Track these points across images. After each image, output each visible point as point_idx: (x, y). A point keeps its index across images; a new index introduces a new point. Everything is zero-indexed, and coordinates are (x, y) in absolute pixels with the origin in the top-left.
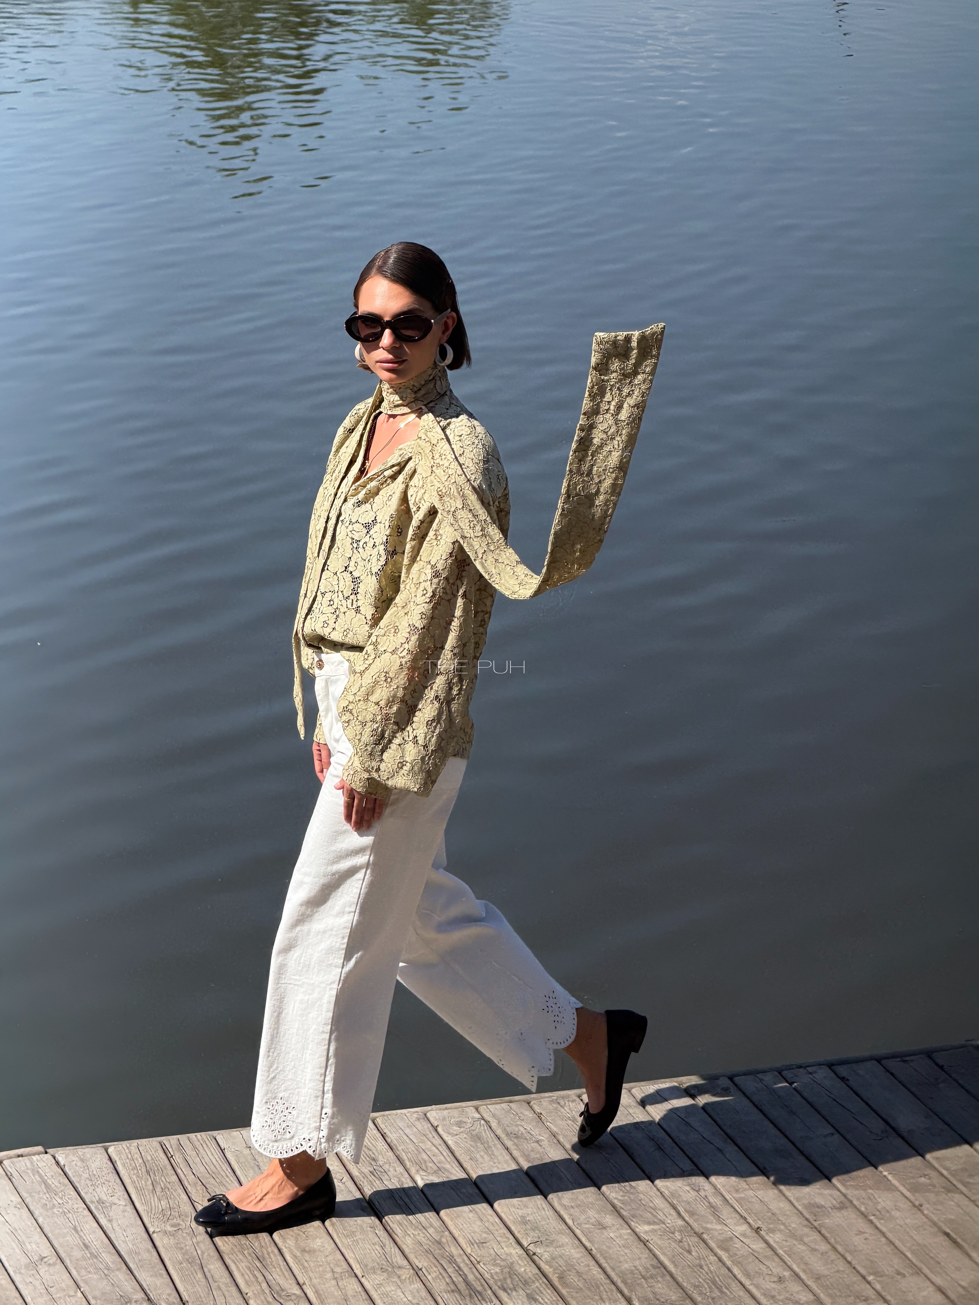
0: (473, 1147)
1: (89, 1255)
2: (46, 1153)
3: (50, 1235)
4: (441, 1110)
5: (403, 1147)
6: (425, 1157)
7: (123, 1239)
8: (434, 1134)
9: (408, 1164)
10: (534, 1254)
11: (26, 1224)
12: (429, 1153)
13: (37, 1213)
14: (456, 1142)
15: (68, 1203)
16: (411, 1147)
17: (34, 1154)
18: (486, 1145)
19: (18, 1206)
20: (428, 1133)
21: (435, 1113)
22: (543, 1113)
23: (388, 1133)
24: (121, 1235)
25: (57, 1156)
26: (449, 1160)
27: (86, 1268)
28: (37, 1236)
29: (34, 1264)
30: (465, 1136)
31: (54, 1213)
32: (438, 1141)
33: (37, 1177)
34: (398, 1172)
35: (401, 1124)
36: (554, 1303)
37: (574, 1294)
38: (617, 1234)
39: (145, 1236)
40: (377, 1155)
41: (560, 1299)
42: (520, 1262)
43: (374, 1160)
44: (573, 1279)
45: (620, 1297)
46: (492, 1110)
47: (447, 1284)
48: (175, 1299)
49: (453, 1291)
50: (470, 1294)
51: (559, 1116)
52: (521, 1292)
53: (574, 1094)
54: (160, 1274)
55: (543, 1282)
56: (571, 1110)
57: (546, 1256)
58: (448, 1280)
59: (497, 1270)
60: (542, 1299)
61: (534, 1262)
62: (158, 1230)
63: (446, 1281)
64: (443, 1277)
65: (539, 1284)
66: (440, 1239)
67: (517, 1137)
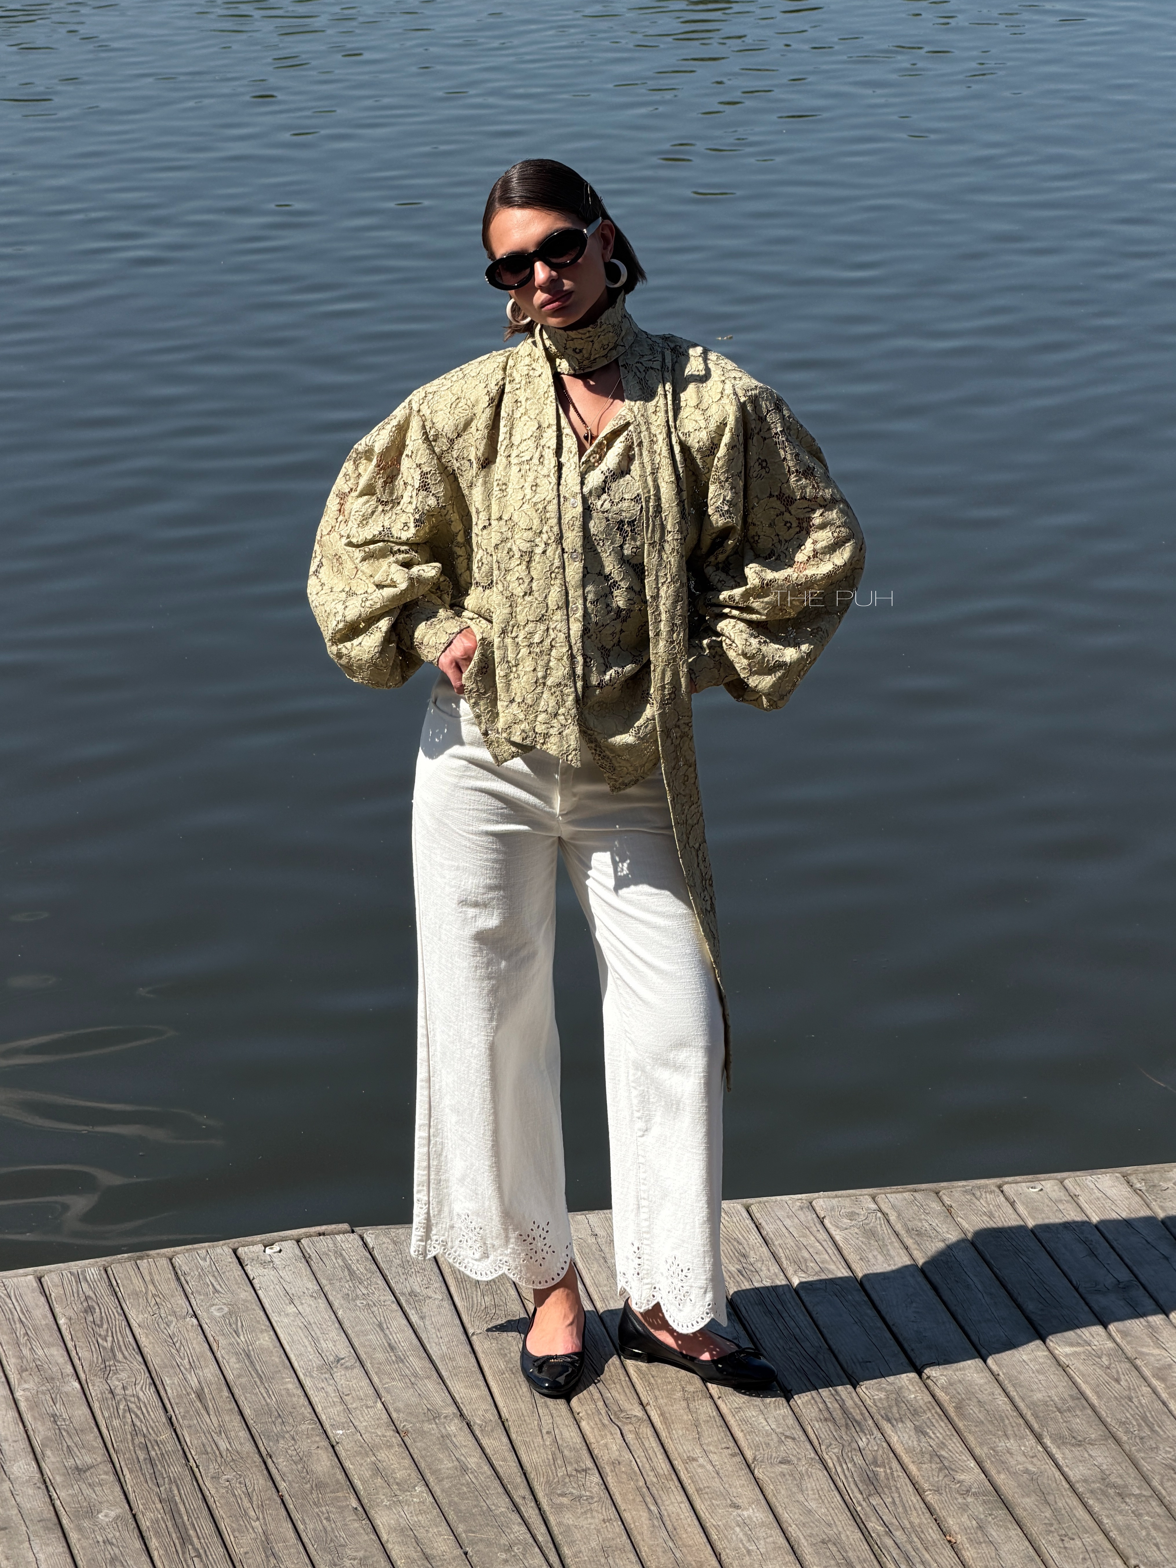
0: (866, 1245)
1: (394, 1358)
2: (353, 1232)
3: (349, 1332)
4: (830, 1197)
5: (781, 1242)
6: (806, 1255)
7: (436, 1340)
8: (820, 1228)
9: (785, 1263)
10: (929, 1377)
11: (323, 1318)
12: (811, 1251)
13: (336, 1305)
14: (845, 1239)
15: (373, 1293)
16: (791, 1242)
17: (339, 1233)
18: (881, 1245)
19: (315, 1295)
20: (812, 1225)
21: (823, 1201)
22: (953, 1206)
23: (765, 1224)
24: (434, 1336)
25: (365, 1236)
26: (834, 1259)
27: (390, 1374)
28: (334, 1332)
29: (329, 1367)
30: (857, 1230)
31: (356, 1305)
32: (824, 1236)
33: (340, 1261)
34: (772, 1272)
35: (781, 1214)
36: (947, 1438)
37: (973, 1429)
38: (1031, 1357)
39: (463, 1338)
40: (748, 1250)
41: (955, 1434)
42: (910, 1387)
43: (744, 1256)
44: (973, 1409)
45: (1028, 1433)
46: (891, 1200)
47: (820, 1410)
48: (492, 1416)
49: (826, 1420)
50: (847, 1424)
51: (973, 1210)
52: (909, 1424)
53: (993, 1184)
54: (476, 1385)
55: (936, 1413)
56: (989, 1205)
57: (943, 1380)
58: (821, 1406)
59: (882, 1395)
60: (934, 1433)
61: (927, 1387)
62: (479, 1332)
63: (819, 1407)
64: (816, 1402)
65: (931, 1415)
66: (816, 1356)
67: (919, 1234)
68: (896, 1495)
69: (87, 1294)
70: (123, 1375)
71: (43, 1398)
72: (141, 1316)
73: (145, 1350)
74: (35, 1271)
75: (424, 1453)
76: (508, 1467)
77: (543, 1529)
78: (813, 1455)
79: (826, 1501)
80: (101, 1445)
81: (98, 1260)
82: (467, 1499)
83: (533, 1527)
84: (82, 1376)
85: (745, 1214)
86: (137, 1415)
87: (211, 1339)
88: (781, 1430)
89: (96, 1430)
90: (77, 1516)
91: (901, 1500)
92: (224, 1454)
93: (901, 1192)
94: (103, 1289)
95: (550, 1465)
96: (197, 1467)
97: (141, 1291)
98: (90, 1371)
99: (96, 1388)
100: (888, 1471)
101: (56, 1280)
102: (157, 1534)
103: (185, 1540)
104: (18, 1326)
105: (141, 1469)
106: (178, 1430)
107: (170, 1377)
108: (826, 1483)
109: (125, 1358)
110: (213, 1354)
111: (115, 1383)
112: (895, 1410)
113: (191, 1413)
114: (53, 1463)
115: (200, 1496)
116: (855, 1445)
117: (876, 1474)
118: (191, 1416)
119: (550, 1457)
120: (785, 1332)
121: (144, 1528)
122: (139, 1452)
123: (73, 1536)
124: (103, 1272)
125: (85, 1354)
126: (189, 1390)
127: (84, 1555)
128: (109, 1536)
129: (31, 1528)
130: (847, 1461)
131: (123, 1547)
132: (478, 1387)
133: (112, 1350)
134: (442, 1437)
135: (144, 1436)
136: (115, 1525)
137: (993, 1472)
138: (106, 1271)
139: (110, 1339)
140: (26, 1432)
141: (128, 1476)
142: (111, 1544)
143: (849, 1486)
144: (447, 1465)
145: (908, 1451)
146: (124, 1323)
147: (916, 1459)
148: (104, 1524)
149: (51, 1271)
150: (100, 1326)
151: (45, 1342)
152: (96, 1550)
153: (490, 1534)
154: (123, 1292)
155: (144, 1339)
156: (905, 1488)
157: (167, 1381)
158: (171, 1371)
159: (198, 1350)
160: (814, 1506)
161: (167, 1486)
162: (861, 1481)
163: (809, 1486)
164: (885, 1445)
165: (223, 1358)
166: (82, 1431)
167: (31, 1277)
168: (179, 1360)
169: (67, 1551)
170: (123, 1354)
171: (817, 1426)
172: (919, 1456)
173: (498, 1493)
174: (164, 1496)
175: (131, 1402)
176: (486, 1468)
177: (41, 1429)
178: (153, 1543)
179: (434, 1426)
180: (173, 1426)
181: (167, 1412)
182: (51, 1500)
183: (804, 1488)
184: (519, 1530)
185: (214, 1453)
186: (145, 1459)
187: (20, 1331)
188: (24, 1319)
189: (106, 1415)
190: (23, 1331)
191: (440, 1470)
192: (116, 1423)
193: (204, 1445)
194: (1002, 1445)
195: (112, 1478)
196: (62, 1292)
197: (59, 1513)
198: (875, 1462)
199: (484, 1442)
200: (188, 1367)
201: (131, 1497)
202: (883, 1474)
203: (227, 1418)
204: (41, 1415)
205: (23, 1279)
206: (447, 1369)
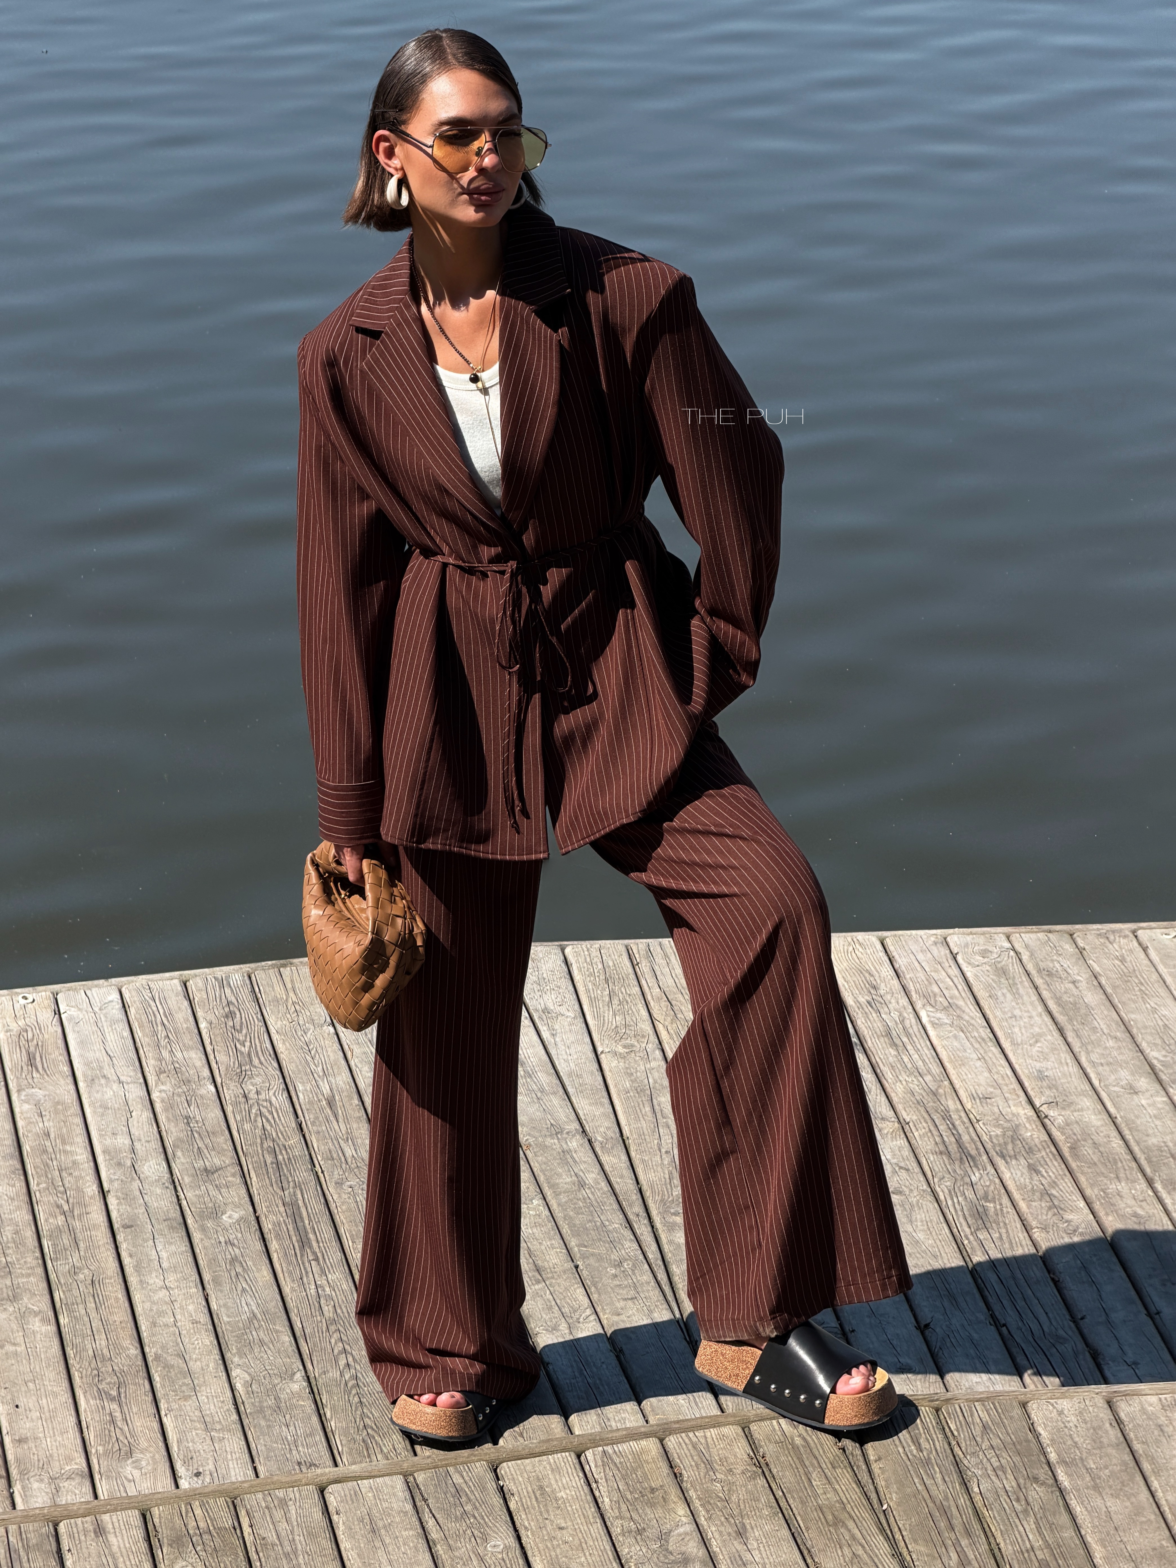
0: (995, 982)
4: (964, 934)
5: (911, 975)
6: (936, 989)
7: (565, 1057)
8: (952, 963)
9: (914, 996)
10: (1046, 1117)
12: (941, 985)
14: (976, 976)
16: (921, 975)
18: (1011, 981)
20: (945, 960)
21: (957, 937)
22: (1086, 948)
23: (897, 957)
24: (564, 1052)
26: (963, 994)
30: (988, 968)
32: (954, 971)
34: (901, 1004)
35: (914, 947)
36: (1059, 1177)
37: (1086, 1170)
38: (1150, 1102)
39: (592, 1055)
40: (879, 981)
41: (1067, 1173)
42: (1027, 1125)
43: (875, 988)
44: (1087, 1150)
45: (1140, 1177)
46: (1025, 939)
47: (936, 1143)
48: (614, 1133)
49: (941, 1153)
50: (961, 1159)
51: (1105, 953)
52: (1023, 1161)
53: (1127, 929)
54: (601, 1102)
55: (1051, 1152)
56: (1121, 948)
57: (1060, 1120)
58: (938, 1139)
59: (999, 1132)
60: (1046, 1172)
61: (1044, 1126)
62: (607, 1050)
63: (935, 1140)
64: (932, 1134)
65: (1046, 1154)
66: (937, 1090)
67: (1050, 974)
68: (1003, 1231)
69: (229, 999)
70: (258, 1080)
71: (179, 1100)
72: (279, 1023)
73: (282, 1056)
74: (181, 975)
75: (544, 1167)
76: (624, 1184)
77: (654, 1246)
78: (925, 1187)
79: (934, 1233)
80: (231, 1148)
81: (242, 966)
82: (582, 1213)
83: (643, 1245)
84: (218, 1080)
85: (879, 946)
86: (268, 1120)
87: (346, 1047)
88: (895, 1161)
89: (227, 1132)
90: (202, 1216)
91: (1008, 1236)
92: (349, 1160)
93: (1036, 932)
94: (245, 994)
95: (666, 1184)
96: (323, 1172)
97: (282, 998)
98: (226, 1075)
99: (231, 1092)
100: (998, 1207)
101: (200, 984)
102: (278, 1237)
103: (304, 1243)
104: (160, 1028)
105: (268, 1173)
106: (307, 1136)
107: (303, 1083)
108: (936, 1215)
109: (261, 1063)
110: (347, 1062)
111: (249, 1087)
112: (1010, 1147)
113: (321, 1119)
114: (183, 1164)
115: (322, 1200)
116: (967, 1180)
117: (985, 1210)
118: (320, 1122)
119: (667, 1176)
120: (909, 1066)
121: (265, 1230)
122: (267, 1156)
123: (196, 1236)
124: (246, 978)
125: (222, 1059)
126: (321, 1097)
127: (205, 1255)
128: (231, 1237)
129: (156, 1226)
130: (959, 1194)
131: (243, 1248)
132: (602, 1104)
133: (249, 1054)
134: (563, 1152)
135: (273, 1141)
136: (238, 1227)
137: (1101, 1214)
138: (250, 978)
139: (248, 1044)
140: (160, 1133)
141: (254, 1179)
142: (233, 1245)
143: (958, 1219)
144: (565, 1180)
145: (1020, 1188)
146: (263, 1029)
147: (1026, 1196)
148: (227, 1226)
149: (196, 976)
150: (240, 1031)
151: (184, 1045)
152: (217, 1250)
153: (601, 1249)
154: (264, 998)
155: (280, 1045)
156: (1013, 1224)
157: (300, 1087)
158: (305, 1078)
159: (332, 1058)
160: (922, 1238)
161: (291, 1190)
162: (970, 1215)
163: (918, 1217)
164: (997, 1181)
165: (356, 1066)
166: (213, 1133)
167: (176, 982)
168: (313, 1067)
169: (190, 1251)
170: (259, 1059)
171: (932, 1159)
172: (1030, 1194)
173: (613, 1209)
174: (287, 1200)
175: (263, 1107)
176: (604, 1185)
177: (173, 1130)
178: (274, 1246)
179: (556, 1141)
180: (302, 1131)
181: (297, 1117)
182: (178, 1200)
183: (914, 1218)
184: (630, 1246)
185: (340, 1159)
186: (272, 1163)
187: (162, 1034)
188: (166, 1022)
189: (238, 1118)
190: (164, 1033)
191: (558, 1184)
192: (247, 1126)
193: (330, 1151)
194: (1112, 1187)
195: (238, 1180)
196: (205, 997)
197: (185, 1213)
198: (986, 1197)
199: (604, 1159)
200: (321, 1074)
201: (256, 1199)
202: (993, 1210)
203: (355, 1126)
204: (175, 1116)
205: (168, 982)
206: (573, 1086)
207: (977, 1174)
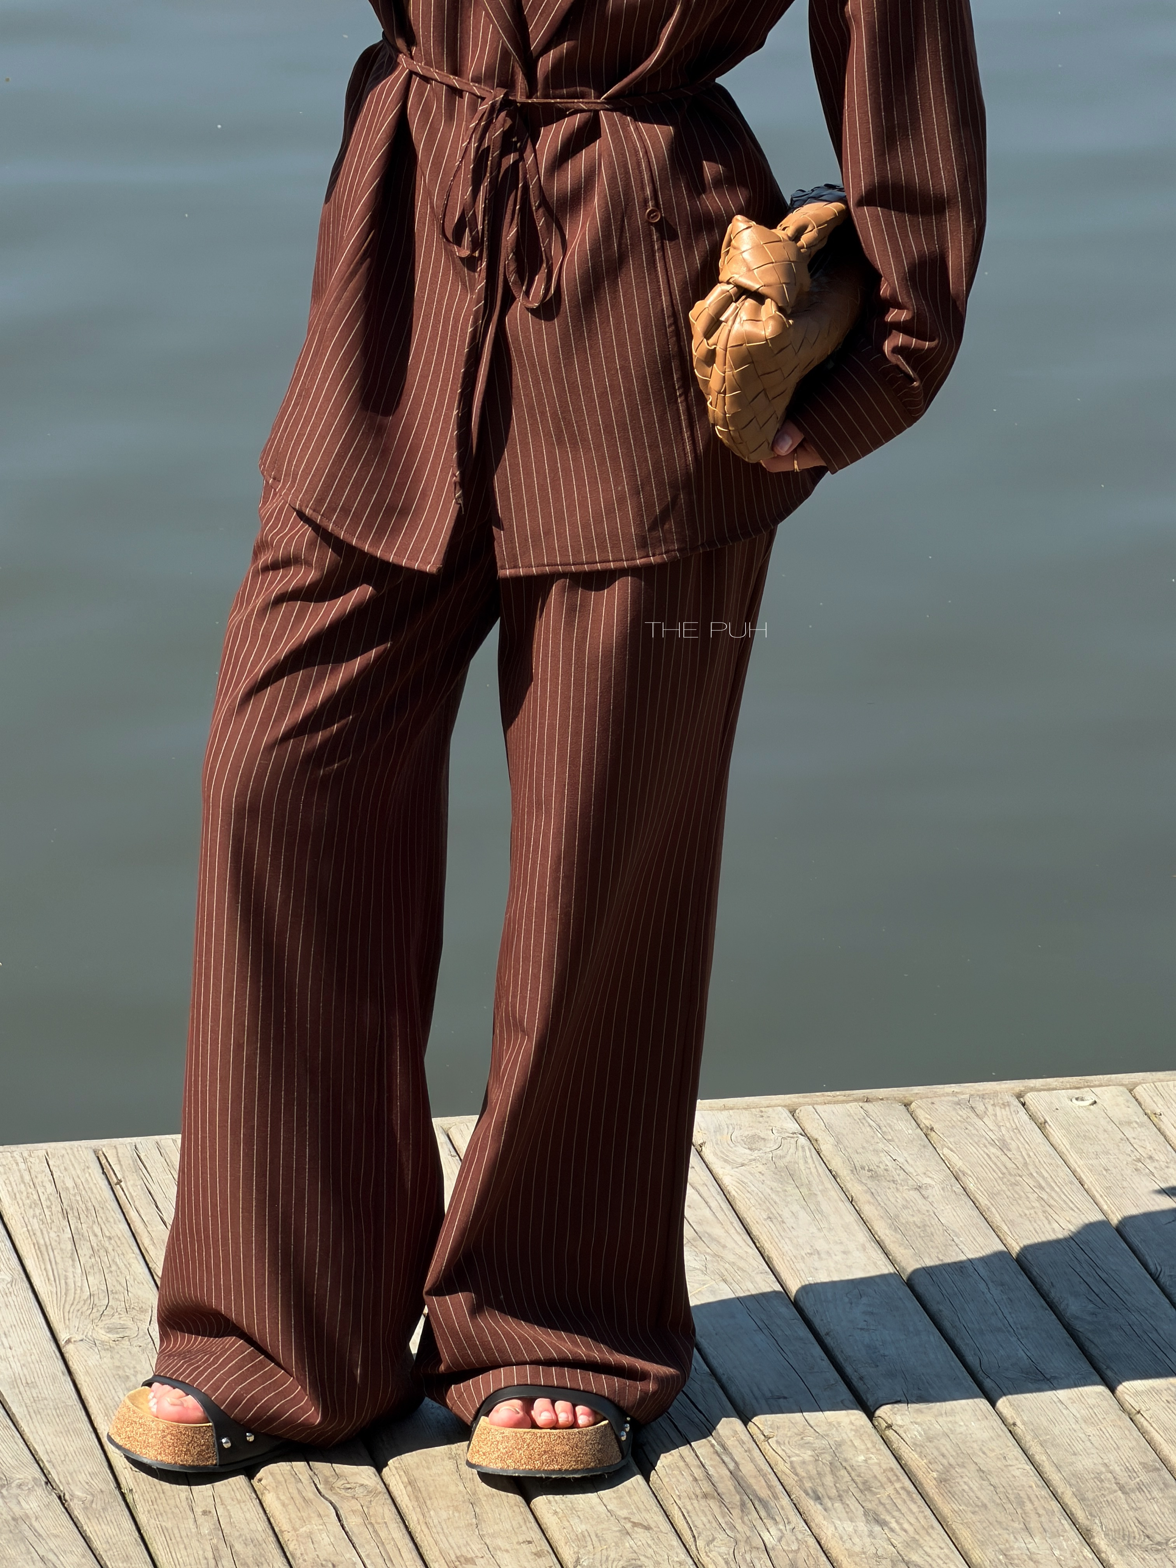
4: (711, 1109)
10: (889, 1426)
14: (741, 1182)
22: (935, 1127)
37: (967, 1515)
41: (934, 1522)
44: (969, 1483)
45: (1065, 1525)
46: (825, 1116)
49: (705, 1497)
50: (743, 1504)
51: (971, 1135)
52: (854, 1506)
53: (1007, 1091)
54: (74, 1427)
55: (903, 1488)
56: (1000, 1127)
57: (915, 1430)
58: (697, 1473)
62: (77, 1338)
63: (693, 1476)
64: (689, 1466)
65: (896, 1491)
67: (874, 1176)
78: (683, 1555)
116: (757, 1541)
134: (15, 1520)
171: (689, 1507)
207: (773, 1530)
